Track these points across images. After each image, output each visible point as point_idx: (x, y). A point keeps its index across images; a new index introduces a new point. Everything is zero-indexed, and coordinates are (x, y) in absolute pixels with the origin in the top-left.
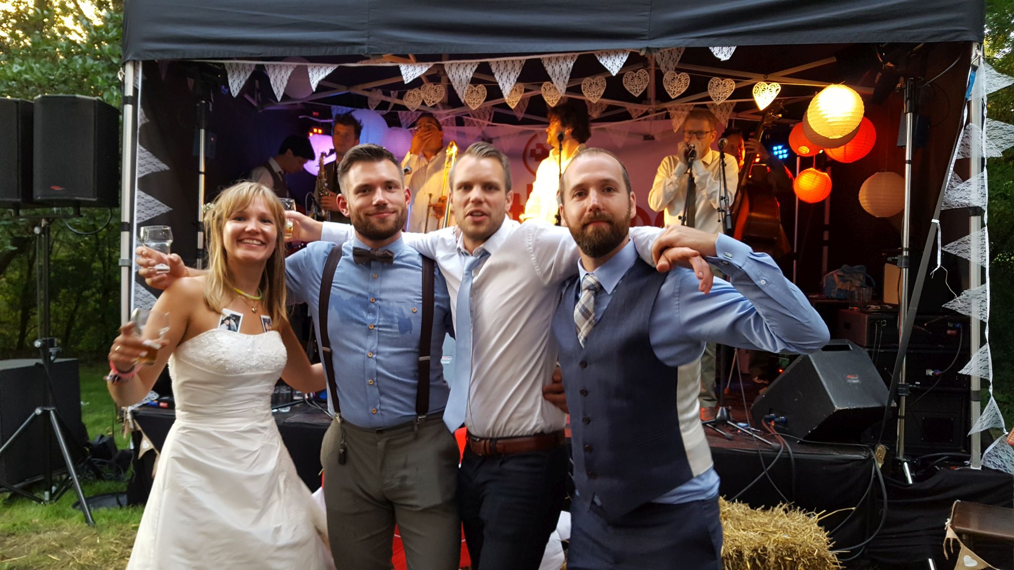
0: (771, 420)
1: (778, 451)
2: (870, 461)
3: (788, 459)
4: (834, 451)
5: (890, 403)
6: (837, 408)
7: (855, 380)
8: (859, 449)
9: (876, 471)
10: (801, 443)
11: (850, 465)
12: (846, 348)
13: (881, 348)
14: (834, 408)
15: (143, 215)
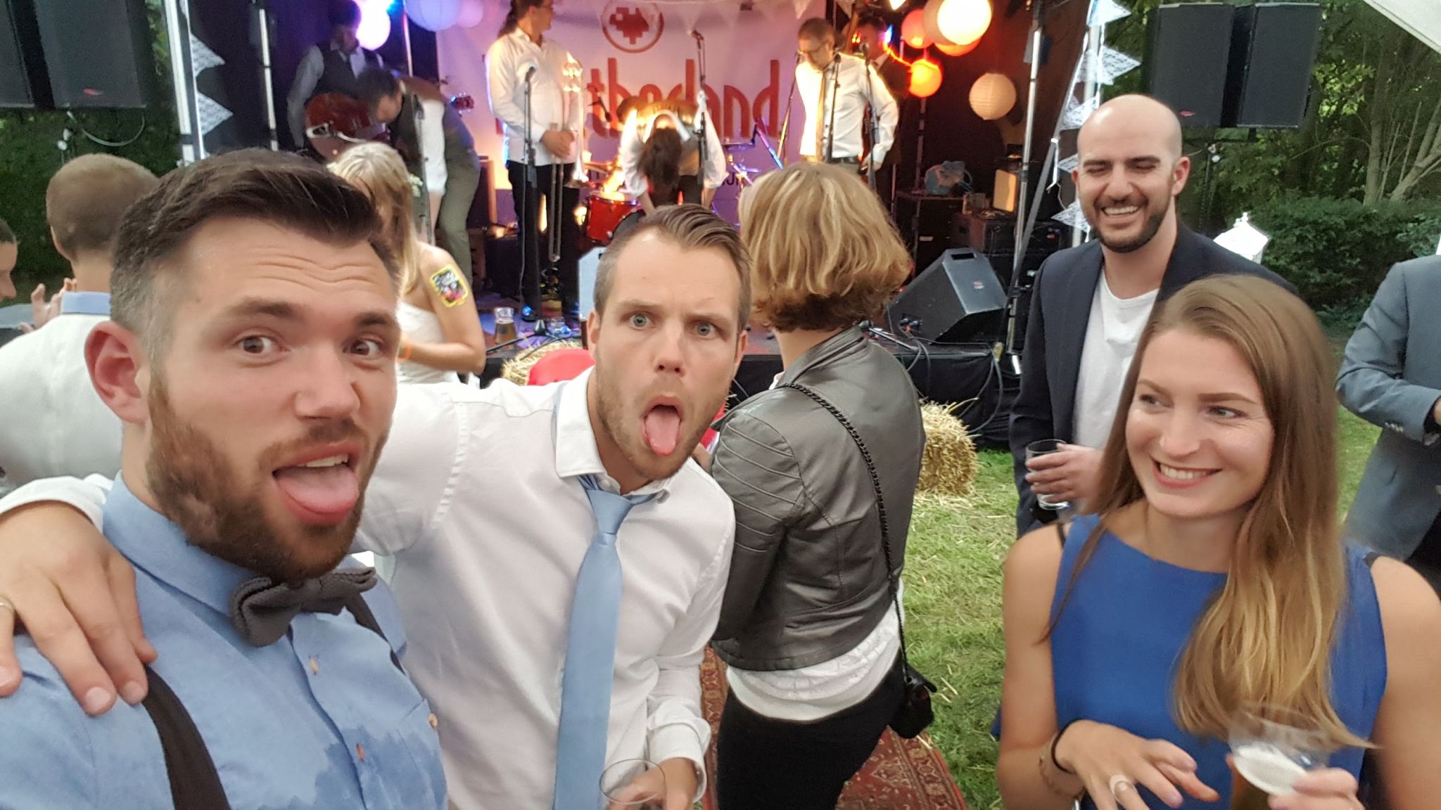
0: (907, 323)
1: (916, 354)
2: (990, 356)
3: (926, 359)
4: (961, 349)
5: (1007, 306)
6: (968, 312)
7: (979, 286)
8: (980, 348)
9: (995, 367)
10: (933, 344)
11: (975, 361)
12: (970, 256)
13: (996, 253)
14: (965, 313)
15: (206, 124)
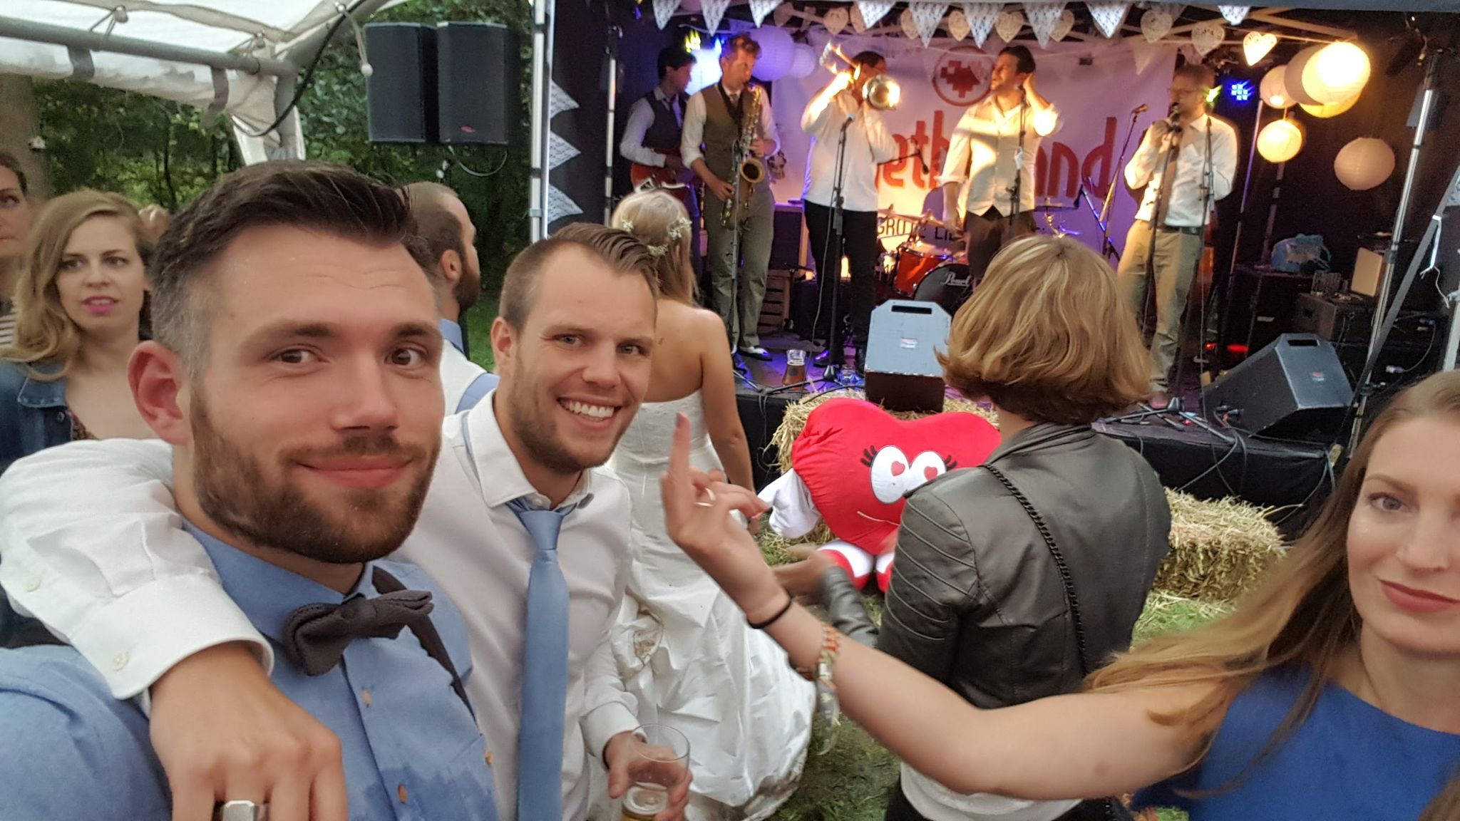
0: (1226, 411)
1: (1231, 446)
2: (1324, 460)
3: (1241, 454)
4: (1287, 447)
5: (1353, 403)
6: (1300, 407)
7: (1319, 378)
8: (1311, 448)
9: (1328, 471)
10: (1253, 437)
11: (1302, 463)
12: (1313, 343)
13: (1346, 342)
14: (1296, 406)
15: (554, 160)
